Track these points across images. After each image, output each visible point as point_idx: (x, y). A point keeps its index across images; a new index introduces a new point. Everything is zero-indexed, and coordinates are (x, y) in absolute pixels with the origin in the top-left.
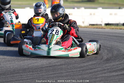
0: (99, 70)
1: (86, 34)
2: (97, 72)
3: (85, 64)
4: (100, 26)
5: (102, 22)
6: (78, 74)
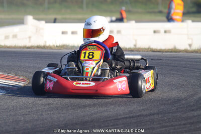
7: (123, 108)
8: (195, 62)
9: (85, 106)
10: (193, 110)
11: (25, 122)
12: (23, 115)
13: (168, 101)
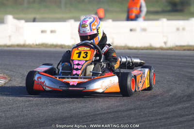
7: (101, 104)
8: (170, 59)
10: (168, 106)
11: (6, 118)
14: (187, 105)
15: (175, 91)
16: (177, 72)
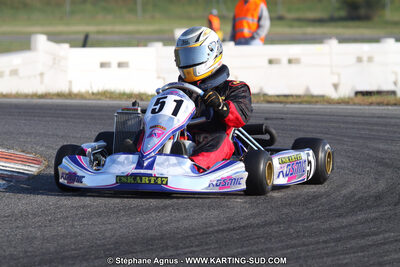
0: (389, 238)
1: (347, 123)
2: (384, 244)
3: (345, 221)
4: (391, 98)
5: (395, 83)
6: (323, 251)
8: (344, 123)
9: (148, 210)
10: (340, 215)
11: (44, 239)
12: (40, 226)
13: (295, 198)
14: (374, 215)
15: (352, 188)
16: (356, 149)
